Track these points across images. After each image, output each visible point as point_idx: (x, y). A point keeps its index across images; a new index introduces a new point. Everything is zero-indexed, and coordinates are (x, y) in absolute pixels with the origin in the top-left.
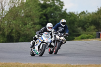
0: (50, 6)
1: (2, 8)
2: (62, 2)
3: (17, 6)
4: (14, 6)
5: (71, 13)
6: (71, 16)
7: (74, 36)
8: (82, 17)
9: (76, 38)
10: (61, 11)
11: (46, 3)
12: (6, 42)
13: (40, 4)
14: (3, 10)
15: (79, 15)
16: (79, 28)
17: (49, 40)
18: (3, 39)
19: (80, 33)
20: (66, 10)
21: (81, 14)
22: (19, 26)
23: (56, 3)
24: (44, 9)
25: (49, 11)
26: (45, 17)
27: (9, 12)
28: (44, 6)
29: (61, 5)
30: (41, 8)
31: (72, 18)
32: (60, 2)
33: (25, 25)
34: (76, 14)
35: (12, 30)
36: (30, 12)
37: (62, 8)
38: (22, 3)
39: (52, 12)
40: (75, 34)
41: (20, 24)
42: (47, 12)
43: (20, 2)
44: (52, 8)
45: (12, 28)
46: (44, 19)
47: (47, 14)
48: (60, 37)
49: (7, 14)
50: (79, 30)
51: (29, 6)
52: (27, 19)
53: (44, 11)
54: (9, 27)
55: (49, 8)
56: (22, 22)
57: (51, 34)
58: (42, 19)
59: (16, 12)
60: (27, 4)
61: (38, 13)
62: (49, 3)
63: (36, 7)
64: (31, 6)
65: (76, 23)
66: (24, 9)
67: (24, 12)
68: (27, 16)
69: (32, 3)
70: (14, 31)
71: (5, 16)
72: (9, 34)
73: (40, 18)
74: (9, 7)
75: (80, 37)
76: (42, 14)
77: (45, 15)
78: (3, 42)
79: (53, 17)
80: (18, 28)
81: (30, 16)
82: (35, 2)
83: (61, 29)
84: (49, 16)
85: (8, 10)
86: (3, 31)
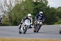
0: (40, 3)
1: (11, 4)
2: (47, 1)
3: (19, 4)
4: (18, 4)
5: (52, 8)
6: (52, 10)
7: (54, 22)
8: (59, 10)
9: (55, 23)
10: (46, 6)
11: (37, 2)
12: (13, 26)
13: (34, 2)
14: (11, 6)
15: (57, 9)
16: (57, 17)
17: (29, 24)
18: (11, 24)
19: (58, 20)
20: (49, 6)
21: (58, 8)
22: (21, 16)
23: (43, 2)
24: (36, 5)
25: (39, 6)
26: (36, 10)
27: (15, 7)
28: (36, 4)
29: (46, 3)
30: (34, 5)
31: (53, 11)
32: (46, 1)
33: (24, 15)
34: (55, 8)
35: (17, 18)
36: (28, 7)
37: (47, 5)
38: (23, 1)
39: (41, 7)
40: (55, 20)
41: (21, 14)
42: (38, 7)
43: (22, 1)
44: (41, 5)
45: (16, 17)
46: (36, 11)
47: (38, 9)
48: (40, 22)
49: (14, 8)
50: (57, 18)
51: (27, 3)
52: (25, 11)
53: (36, 6)
54: (15, 16)
55: (39, 5)
56: (23, 13)
57: (30, 21)
58: (35, 11)
59: (19, 7)
60: (26, 2)
61: (32, 8)
62: (39, 1)
63: (31, 4)
64: (28, 3)
65: (55, 14)
66: (24, 5)
67: (24, 7)
68: (26, 10)
69: (28, 2)
70: (18, 18)
71: (13, 9)
72: (15, 20)
73: (34, 11)
74: (15, 4)
75: (58, 22)
76: (35, 8)
77: (37, 9)
78: (11, 26)
79: (41, 10)
80: (20, 17)
81: (27, 10)
82: (31, 1)
83: (40, 18)
84: (39, 10)
85: (14, 6)
86: (12, 19)
